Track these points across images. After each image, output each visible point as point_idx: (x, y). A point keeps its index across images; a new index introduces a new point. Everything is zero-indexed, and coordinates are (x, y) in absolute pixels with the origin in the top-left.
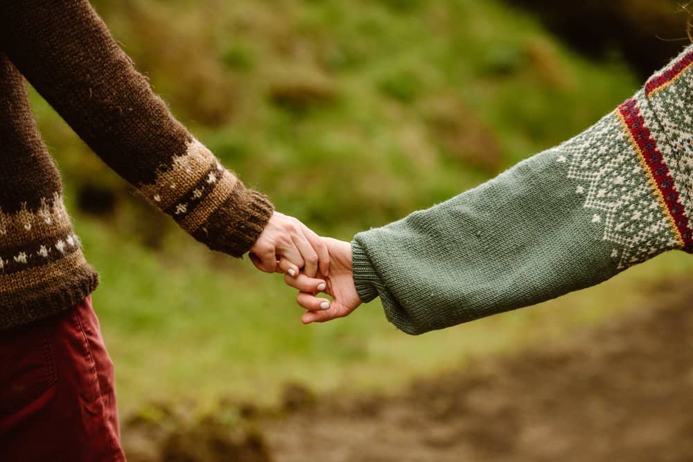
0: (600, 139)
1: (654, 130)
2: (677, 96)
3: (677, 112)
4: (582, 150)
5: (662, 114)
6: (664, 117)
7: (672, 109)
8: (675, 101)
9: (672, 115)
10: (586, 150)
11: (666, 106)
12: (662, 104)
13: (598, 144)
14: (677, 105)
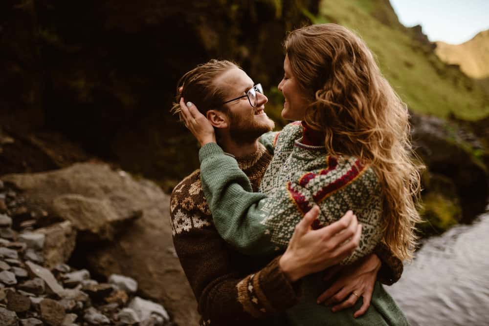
0: (289, 222)
1: (322, 221)
2: (335, 202)
3: (336, 211)
4: (279, 227)
5: (327, 213)
6: (329, 214)
7: (333, 210)
8: (335, 205)
9: (333, 213)
10: (281, 227)
11: (330, 208)
12: (327, 207)
13: (289, 224)
14: (336, 207)
